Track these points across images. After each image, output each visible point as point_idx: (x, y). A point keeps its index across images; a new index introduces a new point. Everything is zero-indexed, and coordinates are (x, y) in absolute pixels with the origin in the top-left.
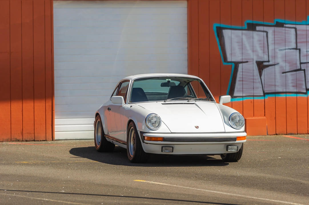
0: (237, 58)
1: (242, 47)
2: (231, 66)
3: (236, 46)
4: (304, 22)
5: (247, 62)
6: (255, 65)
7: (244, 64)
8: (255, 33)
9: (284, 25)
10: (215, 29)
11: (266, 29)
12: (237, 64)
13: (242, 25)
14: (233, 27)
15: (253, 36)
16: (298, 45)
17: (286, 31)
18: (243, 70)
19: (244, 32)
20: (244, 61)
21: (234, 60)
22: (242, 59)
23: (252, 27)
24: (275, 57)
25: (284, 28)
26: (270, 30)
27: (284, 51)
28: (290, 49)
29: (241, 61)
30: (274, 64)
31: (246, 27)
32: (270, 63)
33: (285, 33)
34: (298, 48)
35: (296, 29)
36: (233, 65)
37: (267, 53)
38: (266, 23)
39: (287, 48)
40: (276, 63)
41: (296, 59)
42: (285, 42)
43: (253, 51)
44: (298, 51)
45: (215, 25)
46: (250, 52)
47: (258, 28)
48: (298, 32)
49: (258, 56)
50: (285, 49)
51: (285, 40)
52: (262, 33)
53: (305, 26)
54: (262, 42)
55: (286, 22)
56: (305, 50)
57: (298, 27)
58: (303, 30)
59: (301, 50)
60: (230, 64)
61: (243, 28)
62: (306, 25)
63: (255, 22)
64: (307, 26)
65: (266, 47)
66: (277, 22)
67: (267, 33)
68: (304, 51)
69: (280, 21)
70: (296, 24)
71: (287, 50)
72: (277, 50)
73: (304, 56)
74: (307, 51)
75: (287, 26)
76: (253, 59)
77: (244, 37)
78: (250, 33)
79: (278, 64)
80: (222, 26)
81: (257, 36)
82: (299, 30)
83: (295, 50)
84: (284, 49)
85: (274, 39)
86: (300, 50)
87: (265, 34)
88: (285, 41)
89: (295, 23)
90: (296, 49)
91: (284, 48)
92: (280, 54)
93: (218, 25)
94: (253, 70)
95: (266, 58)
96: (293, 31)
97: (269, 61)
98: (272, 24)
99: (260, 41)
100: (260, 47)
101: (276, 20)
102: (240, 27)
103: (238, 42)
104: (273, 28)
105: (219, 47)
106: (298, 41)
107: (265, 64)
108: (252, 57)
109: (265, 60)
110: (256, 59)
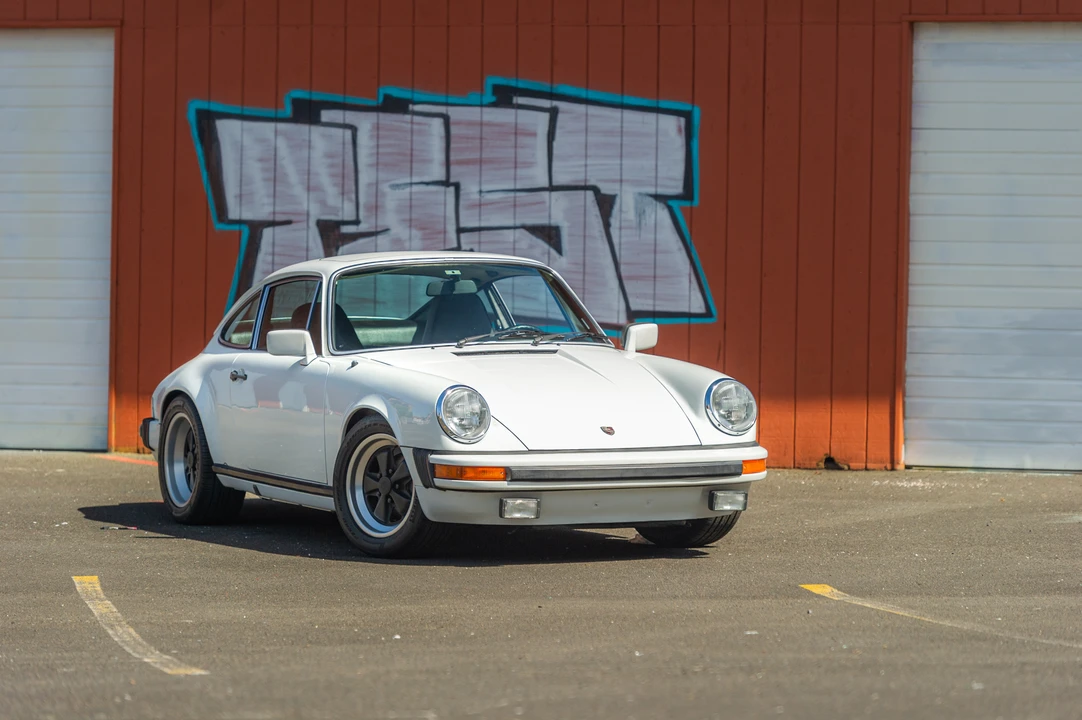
0: (259, 211)
1: (275, 177)
2: (240, 232)
3: (255, 171)
4: (474, 97)
5: (288, 222)
6: (314, 232)
7: (278, 229)
8: (316, 131)
9: (411, 107)
10: (192, 117)
11: (350, 117)
12: (256, 228)
13: (278, 104)
14: (248, 111)
15: (310, 141)
16: (454, 169)
17: (415, 127)
18: (277, 249)
19: (282, 126)
20: (279, 218)
21: (247, 215)
22: (274, 213)
23: (307, 113)
24: (376, 208)
25: (408, 117)
26: (365, 122)
27: (408, 190)
28: (427, 184)
29: (271, 218)
30: (373, 230)
31: (288, 111)
32: (363, 227)
33: (412, 132)
34: (452, 180)
35: (446, 119)
36: (246, 231)
37: (353, 196)
38: (350, 100)
39: (416, 179)
40: (379, 229)
41: (445, 217)
42: (411, 162)
43: (309, 189)
44: (452, 189)
45: (195, 105)
46: (299, 191)
47: (326, 115)
48: (454, 130)
49: (323, 203)
50: (411, 184)
51: (412, 155)
52: (339, 132)
53: (478, 109)
54: (338, 161)
55: (417, 96)
56: (475, 189)
57: (455, 113)
58: (470, 124)
59: (462, 187)
60: (236, 228)
61: (281, 114)
62: (481, 106)
63: (317, 96)
64: (485, 110)
65: (349, 176)
66: (387, 97)
67: (354, 129)
68: (470, 189)
69: (396, 92)
70: (447, 104)
71: (415, 188)
72: (385, 188)
73: (472, 206)
74: (481, 192)
75: (418, 108)
76: (308, 214)
77: (282, 145)
78: (302, 129)
79: (387, 230)
80: (215, 107)
81: (321, 141)
82: (458, 123)
83: (442, 189)
84: (406, 184)
85: (375, 151)
86: (457, 186)
87: (348, 133)
88: (411, 159)
89: (442, 99)
90: (446, 183)
91: (408, 180)
92: (392, 199)
93: (203, 105)
94: (307, 250)
95: (348, 213)
96: (437, 125)
97: (357, 222)
98: (372, 103)
99: (329, 155)
100: (332, 175)
101: (385, 90)
102: (271, 113)
103: (261, 160)
104: (372, 117)
105: (204, 174)
106: (453, 158)
107: (346, 229)
108: (305, 206)
109: (346, 218)
110: (316, 213)
